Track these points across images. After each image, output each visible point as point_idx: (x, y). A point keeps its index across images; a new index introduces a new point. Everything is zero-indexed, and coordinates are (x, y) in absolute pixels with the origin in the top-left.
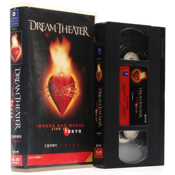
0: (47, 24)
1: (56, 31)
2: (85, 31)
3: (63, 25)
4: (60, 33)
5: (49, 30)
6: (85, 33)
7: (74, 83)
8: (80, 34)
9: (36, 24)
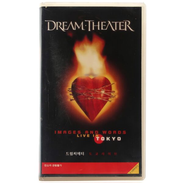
0: (71, 23)
1: (84, 29)
2: (128, 26)
3: (93, 22)
4: (89, 30)
5: (74, 29)
6: (127, 28)
7: (109, 85)
8: (120, 29)
9: (56, 24)
